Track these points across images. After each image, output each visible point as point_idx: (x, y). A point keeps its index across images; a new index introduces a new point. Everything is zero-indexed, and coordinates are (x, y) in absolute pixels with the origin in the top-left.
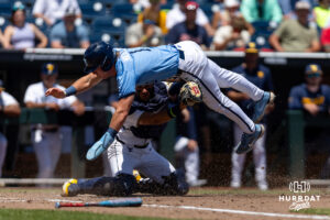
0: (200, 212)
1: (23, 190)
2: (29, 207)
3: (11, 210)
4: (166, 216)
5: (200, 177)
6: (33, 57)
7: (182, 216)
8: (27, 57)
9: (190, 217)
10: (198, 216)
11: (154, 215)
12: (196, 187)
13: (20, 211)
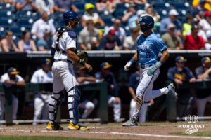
0: (121, 135)
1: (27, 126)
2: (31, 135)
3: (21, 137)
4: (103, 138)
5: (121, 117)
6: (31, 56)
7: (112, 138)
8: (28, 56)
9: (115, 138)
10: (120, 138)
11: (96, 137)
12: (119, 122)
13: (26, 137)
